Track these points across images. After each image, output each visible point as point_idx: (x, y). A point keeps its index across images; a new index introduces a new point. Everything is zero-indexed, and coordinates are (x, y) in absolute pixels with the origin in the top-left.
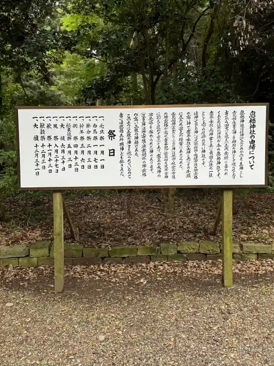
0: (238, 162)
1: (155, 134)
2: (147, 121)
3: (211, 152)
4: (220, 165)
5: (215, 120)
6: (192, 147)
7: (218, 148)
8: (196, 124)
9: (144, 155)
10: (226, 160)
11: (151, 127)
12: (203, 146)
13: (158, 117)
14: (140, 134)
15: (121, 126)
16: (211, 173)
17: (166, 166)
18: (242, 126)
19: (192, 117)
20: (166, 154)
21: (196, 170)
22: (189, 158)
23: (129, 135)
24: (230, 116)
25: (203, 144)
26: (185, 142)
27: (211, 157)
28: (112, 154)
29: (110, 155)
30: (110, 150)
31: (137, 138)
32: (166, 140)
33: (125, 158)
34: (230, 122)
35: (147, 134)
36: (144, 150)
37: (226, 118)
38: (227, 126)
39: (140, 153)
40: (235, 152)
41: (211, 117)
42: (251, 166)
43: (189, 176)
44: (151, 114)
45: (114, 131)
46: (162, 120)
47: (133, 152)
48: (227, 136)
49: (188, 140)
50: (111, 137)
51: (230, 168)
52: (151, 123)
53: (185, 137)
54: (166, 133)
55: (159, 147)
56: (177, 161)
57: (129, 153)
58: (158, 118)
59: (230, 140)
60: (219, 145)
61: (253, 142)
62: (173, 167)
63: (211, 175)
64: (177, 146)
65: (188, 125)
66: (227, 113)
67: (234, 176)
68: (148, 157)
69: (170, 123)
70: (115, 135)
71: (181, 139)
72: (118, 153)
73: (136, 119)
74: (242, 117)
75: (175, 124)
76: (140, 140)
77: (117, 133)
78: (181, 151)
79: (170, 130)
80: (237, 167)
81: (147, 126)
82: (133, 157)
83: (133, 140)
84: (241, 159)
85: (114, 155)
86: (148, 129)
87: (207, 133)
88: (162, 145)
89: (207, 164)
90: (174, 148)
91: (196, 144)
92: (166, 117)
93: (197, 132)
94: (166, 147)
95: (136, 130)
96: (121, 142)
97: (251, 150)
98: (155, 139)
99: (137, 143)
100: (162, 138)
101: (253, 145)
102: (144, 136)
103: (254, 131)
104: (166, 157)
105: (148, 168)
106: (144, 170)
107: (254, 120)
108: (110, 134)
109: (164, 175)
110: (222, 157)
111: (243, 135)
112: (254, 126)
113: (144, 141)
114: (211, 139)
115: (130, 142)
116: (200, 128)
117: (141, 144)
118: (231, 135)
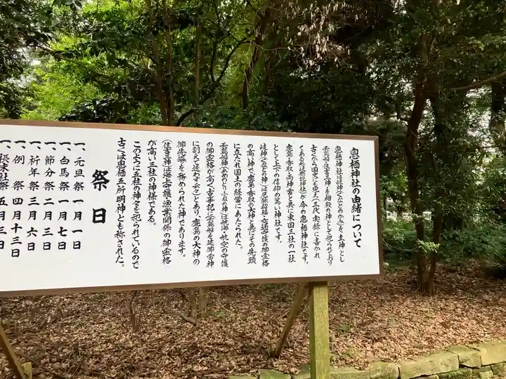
0: (335, 234)
1: (189, 181)
2: (174, 155)
3: (291, 217)
4: (307, 240)
5: (296, 159)
6: (258, 205)
7: (301, 208)
8: (264, 166)
9: (168, 219)
10: (316, 231)
11: (181, 167)
12: (277, 206)
13: (196, 149)
14: (160, 181)
15: (121, 164)
16: (291, 254)
17: (210, 242)
18: (339, 172)
19: (258, 152)
20: (210, 218)
21: (266, 249)
22: (252, 226)
23: (137, 181)
24: (320, 154)
25: (277, 201)
26: (245, 197)
27: (291, 226)
28: (101, 218)
29: (94, 221)
30: (95, 211)
31: (154, 187)
32: (210, 193)
33: (128, 227)
34: (320, 164)
35: (175, 180)
36: (167, 211)
37: (314, 158)
38: (315, 171)
39: (159, 216)
40: (330, 216)
41: (289, 154)
42: (357, 241)
43: (252, 260)
44: (182, 144)
45: (106, 173)
46: (203, 156)
47: (145, 215)
48: (316, 189)
49: (251, 193)
50: (100, 183)
51: (323, 245)
52: (182, 160)
53: (245, 188)
54: (211, 179)
55: (196, 206)
56: (231, 233)
57: (136, 217)
58: (194, 152)
59: (322, 195)
60: (303, 204)
61: (357, 199)
62: (224, 244)
63: (291, 259)
64: (231, 203)
65: (251, 167)
66: (314, 148)
67: (330, 259)
68: (175, 225)
69: (217, 162)
70: (107, 181)
71: (238, 192)
72: (112, 216)
73: (152, 151)
74: (338, 156)
75: (226, 163)
76: (160, 191)
77: (113, 177)
78: (238, 213)
79: (217, 174)
80: (335, 244)
81: (175, 165)
82: (144, 225)
83: (145, 192)
84: (341, 228)
85: (103, 221)
86: (175, 171)
87: (283, 183)
88: (203, 202)
89: (285, 237)
90: (226, 209)
91: (264, 200)
92: (211, 150)
93: (265, 179)
94: (210, 207)
95: (152, 172)
96: (121, 194)
97: (356, 213)
98: (189, 189)
99: (152, 196)
100: (204, 189)
101: (359, 205)
102: (167, 184)
103: (358, 182)
104: (211, 224)
105: (174, 246)
106: (166, 252)
107: (357, 162)
108: (97, 179)
109: (207, 260)
110: (310, 224)
111: (341, 187)
112: (357, 173)
113: (167, 193)
114: (290, 192)
115: (138, 195)
116: (270, 173)
117: (161, 199)
118: (322, 187)
